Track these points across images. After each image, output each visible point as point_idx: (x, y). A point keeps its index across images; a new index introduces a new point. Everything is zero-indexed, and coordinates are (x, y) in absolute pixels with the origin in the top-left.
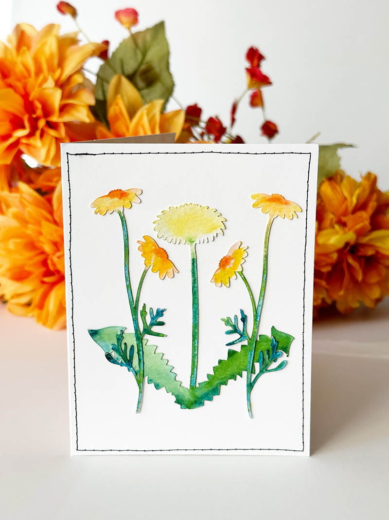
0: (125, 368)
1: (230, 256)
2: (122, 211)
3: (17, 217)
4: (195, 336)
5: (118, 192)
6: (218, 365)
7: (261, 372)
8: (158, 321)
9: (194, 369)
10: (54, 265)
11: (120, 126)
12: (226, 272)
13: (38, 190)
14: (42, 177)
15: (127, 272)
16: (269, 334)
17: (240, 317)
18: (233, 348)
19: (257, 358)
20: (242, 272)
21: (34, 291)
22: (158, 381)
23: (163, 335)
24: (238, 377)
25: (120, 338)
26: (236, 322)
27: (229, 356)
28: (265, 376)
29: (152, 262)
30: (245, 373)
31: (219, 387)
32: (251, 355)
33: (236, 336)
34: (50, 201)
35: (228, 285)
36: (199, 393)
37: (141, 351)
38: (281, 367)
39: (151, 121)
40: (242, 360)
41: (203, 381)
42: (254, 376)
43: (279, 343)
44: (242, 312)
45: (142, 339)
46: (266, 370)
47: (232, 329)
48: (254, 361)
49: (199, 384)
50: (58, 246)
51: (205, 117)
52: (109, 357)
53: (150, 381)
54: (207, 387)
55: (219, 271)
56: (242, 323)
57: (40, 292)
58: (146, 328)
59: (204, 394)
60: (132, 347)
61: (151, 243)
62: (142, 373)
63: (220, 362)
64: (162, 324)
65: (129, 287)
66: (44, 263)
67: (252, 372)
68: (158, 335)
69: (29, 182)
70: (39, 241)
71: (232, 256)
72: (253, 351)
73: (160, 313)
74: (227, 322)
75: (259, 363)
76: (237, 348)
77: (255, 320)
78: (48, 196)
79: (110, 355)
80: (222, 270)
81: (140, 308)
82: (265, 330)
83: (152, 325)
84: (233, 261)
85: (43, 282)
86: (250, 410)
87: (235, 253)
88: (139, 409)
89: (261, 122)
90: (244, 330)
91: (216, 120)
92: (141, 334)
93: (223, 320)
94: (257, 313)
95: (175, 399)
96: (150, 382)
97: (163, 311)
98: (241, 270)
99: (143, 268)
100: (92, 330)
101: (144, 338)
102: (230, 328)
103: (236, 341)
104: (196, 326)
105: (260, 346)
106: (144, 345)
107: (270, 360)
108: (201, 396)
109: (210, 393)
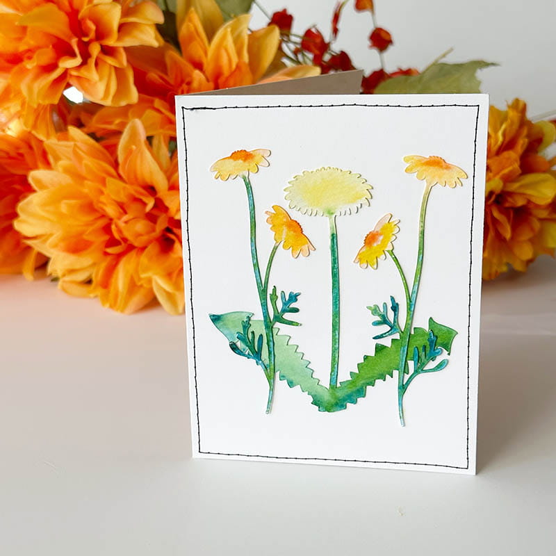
0: (253, 361)
1: (377, 232)
2: (247, 176)
4: (336, 327)
5: (243, 153)
6: (363, 361)
7: (417, 372)
8: (291, 306)
9: (334, 365)
10: (120, 231)
11: (195, 49)
12: (373, 250)
13: (92, 135)
14: (95, 118)
16: (426, 327)
17: (390, 305)
18: (381, 342)
19: (411, 355)
20: (392, 251)
21: (94, 264)
22: (292, 378)
23: (297, 324)
24: (387, 376)
25: (247, 325)
26: (385, 312)
27: (376, 351)
29: (283, 237)
30: (396, 374)
31: (364, 388)
32: (403, 351)
33: (386, 328)
34: (112, 149)
35: (375, 266)
36: (340, 394)
37: (271, 342)
38: (440, 366)
39: (238, 40)
40: (393, 357)
41: (345, 380)
42: (407, 377)
43: (438, 338)
44: (392, 299)
45: (272, 327)
46: (422, 370)
47: (380, 319)
48: (408, 359)
49: (340, 383)
52: (234, 347)
53: (283, 377)
54: (351, 388)
55: (364, 250)
56: (393, 312)
57: (103, 266)
58: (277, 314)
59: (346, 396)
60: (261, 336)
61: (281, 214)
62: (272, 367)
64: (296, 310)
65: (256, 265)
66: (107, 229)
67: (404, 372)
68: (291, 323)
70: (99, 202)
71: (379, 232)
72: (406, 347)
73: (294, 298)
74: (375, 310)
75: (413, 361)
76: (386, 342)
77: (409, 309)
78: (104, 142)
79: (236, 345)
80: (368, 248)
81: (270, 292)
82: (421, 322)
83: (284, 311)
84: (381, 238)
85: (106, 254)
86: (402, 417)
87: (384, 228)
88: (269, 409)
90: (394, 322)
91: (315, 32)
92: (271, 322)
93: (369, 308)
94: (411, 302)
95: (312, 400)
97: (296, 296)
98: (391, 249)
100: (214, 316)
101: (274, 327)
102: (378, 319)
103: (385, 334)
104: (336, 314)
105: (415, 341)
106: (274, 334)
107: (427, 358)
108: (344, 397)
109: (354, 394)
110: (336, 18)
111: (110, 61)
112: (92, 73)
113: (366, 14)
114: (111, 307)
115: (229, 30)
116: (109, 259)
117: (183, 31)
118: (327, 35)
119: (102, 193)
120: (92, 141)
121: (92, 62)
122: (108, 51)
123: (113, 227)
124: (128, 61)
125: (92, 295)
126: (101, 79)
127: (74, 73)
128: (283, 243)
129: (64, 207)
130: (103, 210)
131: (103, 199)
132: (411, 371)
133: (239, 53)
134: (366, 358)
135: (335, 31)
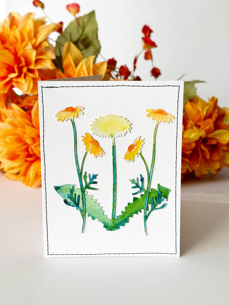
0: (75, 208)
1: (134, 144)
2: (73, 119)
3: (10, 123)
4: (115, 190)
5: (71, 108)
6: (127, 206)
7: (152, 209)
8: (93, 181)
9: (114, 208)
10: (32, 151)
11: (70, 71)
12: (132, 153)
13: (23, 108)
14: (25, 101)
15: (76, 153)
16: (156, 188)
17: (140, 179)
18: (136, 196)
19: (149, 202)
20: (141, 153)
21: (21, 166)
22: (94, 215)
23: (96, 189)
24: (139, 212)
25: (72, 191)
26: (138, 182)
27: (134, 201)
28: (154, 212)
29: (90, 148)
30: (143, 210)
31: (128, 218)
32: (146, 200)
33: (138, 189)
34: (30, 114)
35: (133, 161)
36: (117, 222)
37: (84, 199)
38: (163, 207)
39: (88, 68)
40: (141, 203)
41: (119, 215)
42: (148, 212)
43: (162, 193)
44: (141, 176)
45: (84, 191)
46: (155, 208)
47: (135, 186)
48: (148, 203)
49: (117, 216)
50: (35, 140)
51: (118, 66)
52: (66, 202)
53: (89, 215)
54: (121, 219)
55: (128, 153)
56: (141, 182)
57: (25, 166)
58: (87, 185)
59: (120, 222)
60: (79, 196)
61: (89, 137)
62: (84, 210)
63: (129, 204)
64: (96, 183)
65: (77, 162)
66: (27, 150)
67: (147, 210)
68: (93, 189)
69: (18, 103)
70: (24, 137)
71: (135, 144)
72: (148, 198)
73: (95, 177)
74: (133, 181)
75: (151, 205)
76: (138, 196)
77: (149, 180)
78: (29, 111)
79: (67, 201)
80: (130, 152)
81: (83, 174)
83: (90, 183)
84: (136, 147)
85: (26, 161)
86: (146, 231)
87: (137, 143)
88: (83, 231)
89: (151, 68)
90: (142, 186)
91: (125, 67)
92: (84, 189)
93: (130, 180)
94: (149, 176)
95: (103, 225)
96: (89, 216)
97: (96, 176)
98: (140, 152)
99: (85, 151)
100: (56, 187)
101: (86, 191)
103: (138, 192)
105: (151, 195)
106: (86, 195)
107: (157, 203)
109: (124, 221)
110: (135, 61)
111: (31, 75)
112: (22, 80)
113: (149, 61)
114: (27, 185)
115: (84, 63)
116: (27, 163)
117: (65, 63)
118: (131, 68)
119: (25, 133)
120: (22, 110)
121: (23, 75)
123: (30, 149)
124: (39, 75)
125: (19, 179)
126: (26, 82)
127: (15, 80)
128: (90, 151)
129: (8, 139)
130: (26, 141)
132: (150, 209)
135: (135, 67)
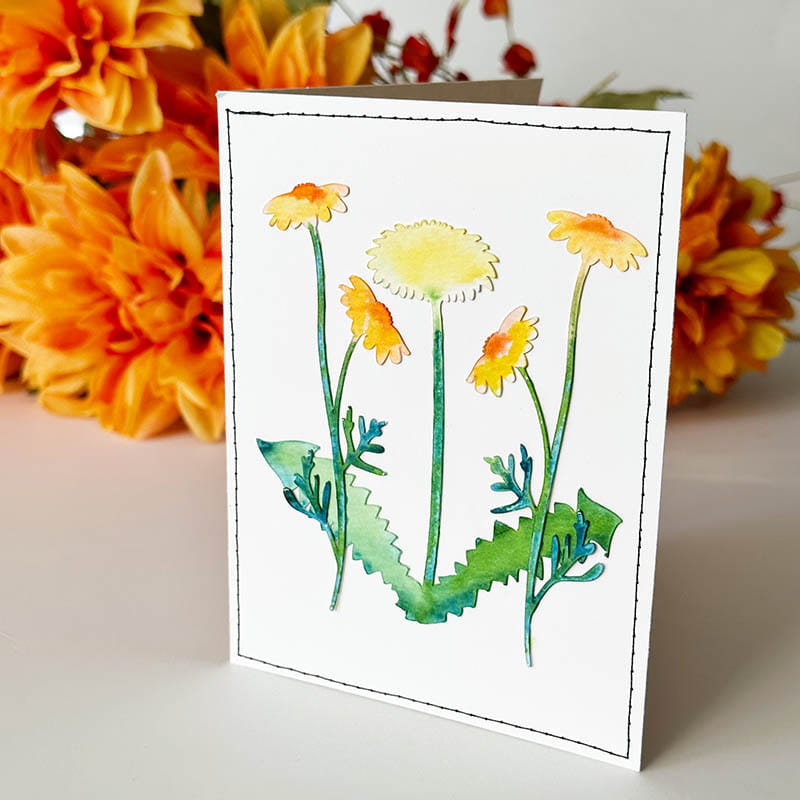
0: (315, 523)
1: (504, 334)
2: (315, 225)
3: (58, 228)
4: (437, 485)
5: (309, 188)
6: (474, 547)
7: (555, 578)
8: (372, 442)
9: (432, 547)
10: (131, 319)
11: (249, 57)
12: (496, 366)
13: (95, 178)
14: (99, 155)
15: (321, 341)
16: (573, 503)
17: (519, 459)
18: (502, 518)
19: (547, 547)
20: (525, 369)
21: (91, 368)
22: (370, 558)
23: (380, 472)
24: (511, 578)
25: (309, 463)
26: (512, 470)
27: (495, 534)
28: (560, 587)
29: (365, 328)
30: (523, 574)
31: (474, 592)
32: (536, 539)
33: (510, 497)
34: (122, 200)
35: (499, 391)
36: (439, 596)
37: (343, 496)
38: (593, 574)
39: (309, 45)
40: (520, 548)
41: (448, 574)
42: (540, 584)
43: (592, 526)
44: (523, 449)
45: (344, 473)
46: (564, 576)
47: (503, 481)
48: (542, 554)
49: (440, 578)
52: (290, 497)
53: (357, 555)
54: (454, 589)
55: (483, 362)
56: (523, 472)
57: (105, 369)
58: (353, 453)
59: (448, 600)
60: (329, 484)
61: (361, 291)
62: (342, 536)
64: (380, 450)
65: (325, 369)
66: (112, 316)
67: (536, 575)
68: (371, 469)
70: (101, 274)
71: (508, 335)
72: (541, 533)
73: (377, 428)
74: (496, 465)
75: (550, 559)
76: (511, 520)
77: (547, 470)
79: (293, 494)
80: (488, 360)
81: (343, 414)
82: (565, 494)
83: (363, 449)
84: (509, 346)
85: (110, 352)
86: (529, 650)
87: (515, 329)
88: (334, 606)
90: (525, 488)
91: (421, 42)
92: (343, 463)
93: (487, 460)
94: (551, 457)
95: (397, 599)
96: (356, 557)
97: (382, 425)
98: (524, 365)
99: (349, 338)
100: (263, 442)
101: (348, 472)
102: (500, 480)
103: (510, 506)
104: (439, 464)
105: (554, 526)
106: (348, 484)
107: (572, 556)
108: (444, 602)
109: (459, 601)
110: (453, 22)
111: (122, 68)
112: (94, 85)
113: (498, 23)
114: (117, 429)
115: (298, 29)
116: (114, 360)
117: (231, 29)
118: (439, 46)
119: (104, 260)
120: (93, 186)
121: (95, 70)
122: (121, 55)
123: (122, 313)
124: (150, 70)
125: (88, 413)
126: (108, 92)
127: (69, 84)
128: (363, 337)
129: (49, 281)
130: (108, 288)
131: (107, 269)
132: (548, 575)
133: (312, 63)
134: (479, 542)
135: (451, 43)
